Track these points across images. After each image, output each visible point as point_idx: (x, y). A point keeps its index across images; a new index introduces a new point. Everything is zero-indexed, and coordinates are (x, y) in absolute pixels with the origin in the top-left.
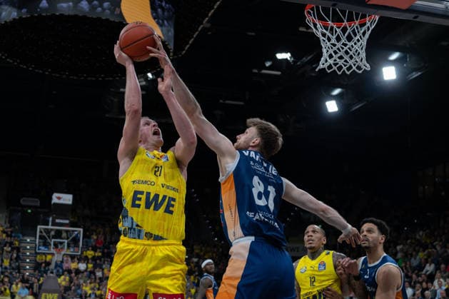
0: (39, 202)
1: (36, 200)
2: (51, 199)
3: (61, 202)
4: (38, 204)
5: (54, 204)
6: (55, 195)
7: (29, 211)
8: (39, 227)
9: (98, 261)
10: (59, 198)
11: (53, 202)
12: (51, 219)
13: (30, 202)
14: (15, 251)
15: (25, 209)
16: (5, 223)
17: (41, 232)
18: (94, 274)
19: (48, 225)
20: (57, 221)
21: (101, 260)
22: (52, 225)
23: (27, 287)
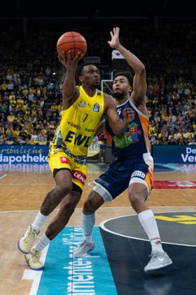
0: (99, 60)
1: (97, 57)
2: (111, 55)
3: (120, 57)
4: (99, 61)
5: (114, 59)
6: (114, 52)
8: (102, 81)
9: (156, 108)
10: (118, 54)
12: (112, 74)
17: (104, 85)
18: (153, 119)
19: (110, 79)
21: (158, 107)
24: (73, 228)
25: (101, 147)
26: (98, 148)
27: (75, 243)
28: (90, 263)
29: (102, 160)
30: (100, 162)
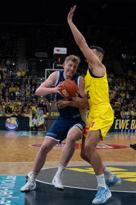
0: (47, 55)
1: (45, 53)
2: (53, 51)
3: (59, 53)
6: (55, 49)
7: (41, 61)
8: (46, 70)
10: (58, 50)
11: (54, 53)
12: (54, 64)
13: (41, 55)
14: (33, 87)
15: (39, 59)
16: (26, 69)
19: (52, 68)
20: (58, 65)
22: (55, 68)
23: (42, 109)
24: (6, 177)
25: (46, 119)
26: (43, 120)
27: (3, 188)
28: (10, 202)
29: (46, 129)
30: (44, 130)
